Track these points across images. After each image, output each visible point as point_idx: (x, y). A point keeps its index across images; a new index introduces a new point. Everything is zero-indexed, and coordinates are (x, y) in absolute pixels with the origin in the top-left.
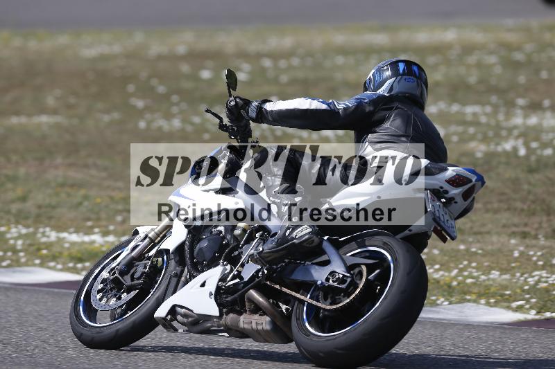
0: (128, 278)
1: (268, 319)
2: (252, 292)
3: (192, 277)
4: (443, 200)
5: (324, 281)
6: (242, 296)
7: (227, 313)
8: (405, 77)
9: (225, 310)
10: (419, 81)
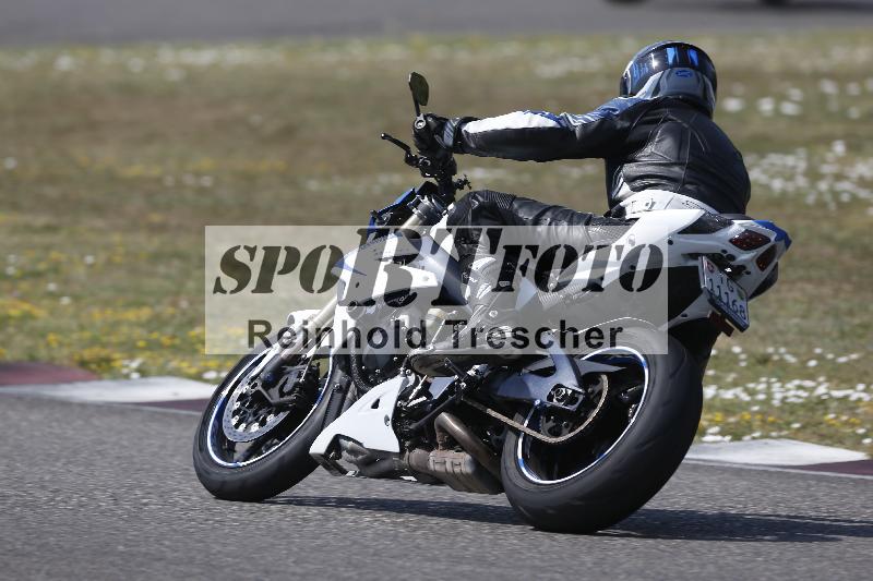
0: (275, 392)
1: (468, 457)
2: (445, 416)
3: (361, 392)
4: (729, 270)
5: (545, 400)
6: (430, 423)
7: (411, 448)
8: (676, 69)
9: (407, 444)
10: (699, 74)
